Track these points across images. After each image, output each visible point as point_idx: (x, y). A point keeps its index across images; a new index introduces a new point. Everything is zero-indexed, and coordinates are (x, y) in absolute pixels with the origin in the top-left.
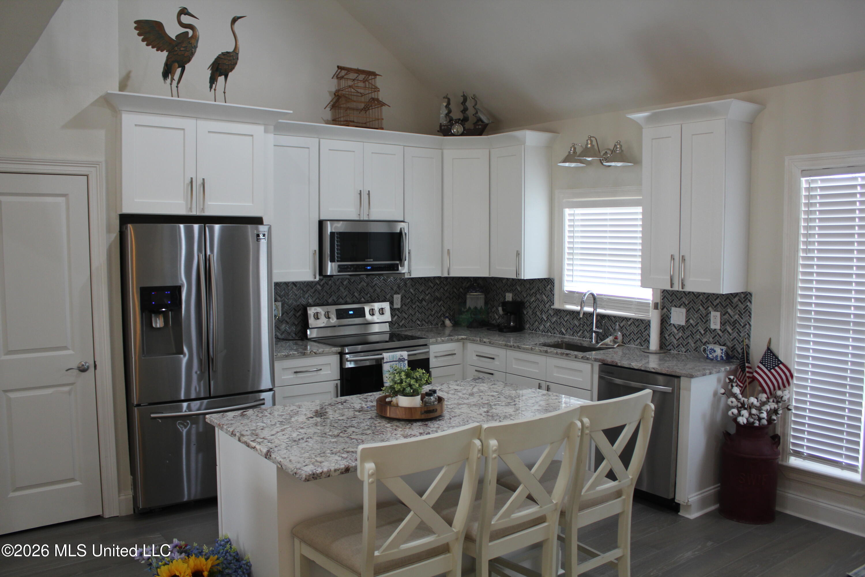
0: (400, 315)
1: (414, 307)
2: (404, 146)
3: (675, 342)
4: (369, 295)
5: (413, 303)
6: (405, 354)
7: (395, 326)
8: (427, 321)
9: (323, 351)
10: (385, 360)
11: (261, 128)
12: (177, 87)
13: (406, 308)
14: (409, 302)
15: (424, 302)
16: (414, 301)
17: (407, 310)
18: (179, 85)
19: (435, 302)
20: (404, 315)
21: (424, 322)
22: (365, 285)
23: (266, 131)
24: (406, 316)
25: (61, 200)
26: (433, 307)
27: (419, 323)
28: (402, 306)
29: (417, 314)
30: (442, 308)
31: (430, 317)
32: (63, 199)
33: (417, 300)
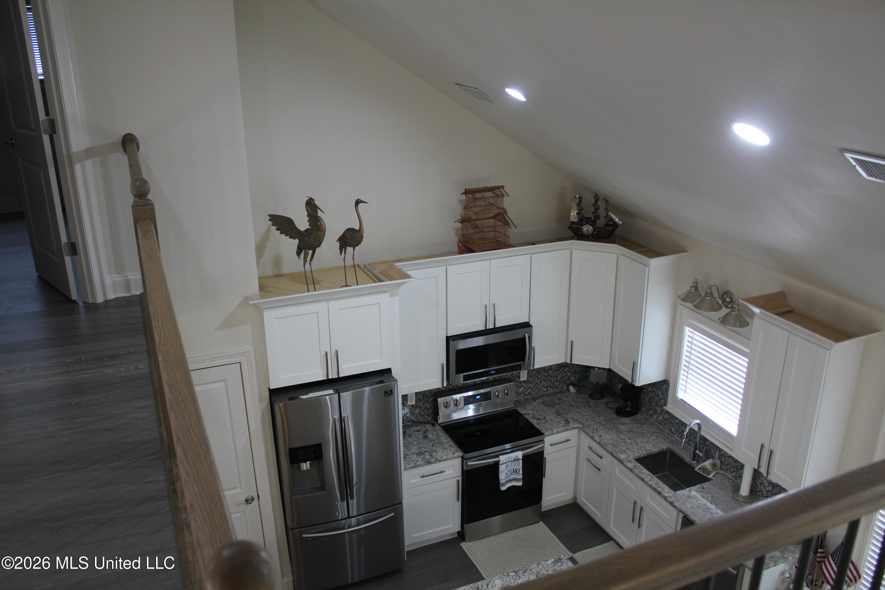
0: (526, 386)
1: (540, 377)
2: (531, 254)
3: (765, 493)
5: (539, 374)
6: (519, 454)
7: (521, 396)
8: (552, 386)
9: (447, 458)
10: (501, 463)
11: (387, 295)
12: (310, 264)
13: (532, 379)
14: (536, 373)
15: (550, 372)
16: (540, 372)
17: (533, 380)
18: (312, 263)
19: (562, 369)
20: (530, 385)
21: (549, 388)
23: (390, 296)
24: (532, 386)
25: (221, 384)
26: (559, 374)
27: (544, 389)
28: (528, 379)
29: (543, 382)
30: (568, 373)
31: (556, 383)
32: (223, 383)
33: (544, 371)
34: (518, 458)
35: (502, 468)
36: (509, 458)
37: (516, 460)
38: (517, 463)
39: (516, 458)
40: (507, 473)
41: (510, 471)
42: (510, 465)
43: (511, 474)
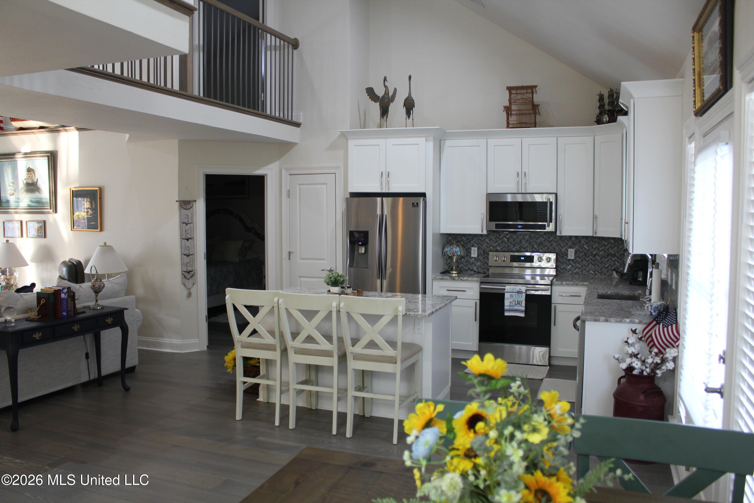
0: (573, 264)
1: (587, 259)
2: (558, 137)
4: (546, 248)
5: (586, 256)
6: (523, 288)
7: (569, 273)
8: (600, 271)
9: (467, 279)
10: (506, 291)
11: (424, 139)
13: (580, 260)
14: (583, 255)
15: (597, 257)
17: (581, 261)
19: (609, 258)
20: (578, 265)
21: (597, 273)
22: (543, 240)
23: (426, 140)
24: (580, 266)
25: (324, 186)
26: (607, 261)
27: (592, 272)
28: (575, 258)
29: (590, 265)
30: (616, 263)
31: (603, 269)
33: (591, 255)
34: (522, 291)
35: (507, 295)
36: (514, 289)
37: (519, 292)
38: (520, 296)
39: (520, 291)
40: (512, 302)
41: (514, 301)
42: (514, 295)
43: (515, 304)
